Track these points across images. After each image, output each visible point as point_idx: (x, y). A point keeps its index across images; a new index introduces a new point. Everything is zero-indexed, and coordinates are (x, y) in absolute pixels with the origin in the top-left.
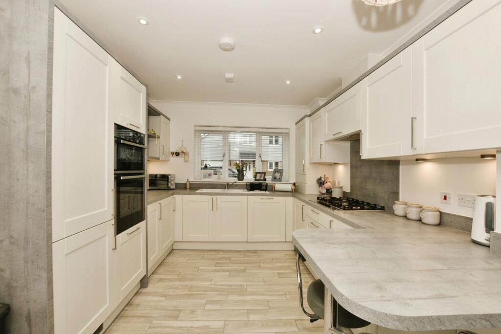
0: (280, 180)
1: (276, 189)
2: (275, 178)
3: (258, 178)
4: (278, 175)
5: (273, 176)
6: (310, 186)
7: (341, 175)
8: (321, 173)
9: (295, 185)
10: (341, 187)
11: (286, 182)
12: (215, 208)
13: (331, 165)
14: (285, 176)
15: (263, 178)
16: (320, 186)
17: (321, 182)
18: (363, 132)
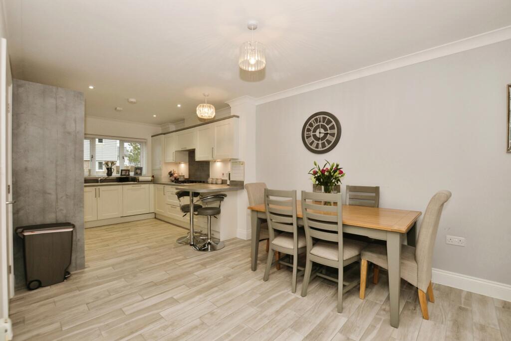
0: (141, 174)
1: (140, 180)
2: (137, 173)
3: (123, 174)
4: (139, 171)
5: (135, 172)
6: (164, 177)
7: (183, 169)
8: (171, 168)
9: (153, 176)
10: (183, 176)
11: (146, 176)
12: (97, 195)
13: (177, 164)
14: (144, 172)
15: (127, 174)
16: (170, 176)
17: (171, 174)
18: (196, 149)
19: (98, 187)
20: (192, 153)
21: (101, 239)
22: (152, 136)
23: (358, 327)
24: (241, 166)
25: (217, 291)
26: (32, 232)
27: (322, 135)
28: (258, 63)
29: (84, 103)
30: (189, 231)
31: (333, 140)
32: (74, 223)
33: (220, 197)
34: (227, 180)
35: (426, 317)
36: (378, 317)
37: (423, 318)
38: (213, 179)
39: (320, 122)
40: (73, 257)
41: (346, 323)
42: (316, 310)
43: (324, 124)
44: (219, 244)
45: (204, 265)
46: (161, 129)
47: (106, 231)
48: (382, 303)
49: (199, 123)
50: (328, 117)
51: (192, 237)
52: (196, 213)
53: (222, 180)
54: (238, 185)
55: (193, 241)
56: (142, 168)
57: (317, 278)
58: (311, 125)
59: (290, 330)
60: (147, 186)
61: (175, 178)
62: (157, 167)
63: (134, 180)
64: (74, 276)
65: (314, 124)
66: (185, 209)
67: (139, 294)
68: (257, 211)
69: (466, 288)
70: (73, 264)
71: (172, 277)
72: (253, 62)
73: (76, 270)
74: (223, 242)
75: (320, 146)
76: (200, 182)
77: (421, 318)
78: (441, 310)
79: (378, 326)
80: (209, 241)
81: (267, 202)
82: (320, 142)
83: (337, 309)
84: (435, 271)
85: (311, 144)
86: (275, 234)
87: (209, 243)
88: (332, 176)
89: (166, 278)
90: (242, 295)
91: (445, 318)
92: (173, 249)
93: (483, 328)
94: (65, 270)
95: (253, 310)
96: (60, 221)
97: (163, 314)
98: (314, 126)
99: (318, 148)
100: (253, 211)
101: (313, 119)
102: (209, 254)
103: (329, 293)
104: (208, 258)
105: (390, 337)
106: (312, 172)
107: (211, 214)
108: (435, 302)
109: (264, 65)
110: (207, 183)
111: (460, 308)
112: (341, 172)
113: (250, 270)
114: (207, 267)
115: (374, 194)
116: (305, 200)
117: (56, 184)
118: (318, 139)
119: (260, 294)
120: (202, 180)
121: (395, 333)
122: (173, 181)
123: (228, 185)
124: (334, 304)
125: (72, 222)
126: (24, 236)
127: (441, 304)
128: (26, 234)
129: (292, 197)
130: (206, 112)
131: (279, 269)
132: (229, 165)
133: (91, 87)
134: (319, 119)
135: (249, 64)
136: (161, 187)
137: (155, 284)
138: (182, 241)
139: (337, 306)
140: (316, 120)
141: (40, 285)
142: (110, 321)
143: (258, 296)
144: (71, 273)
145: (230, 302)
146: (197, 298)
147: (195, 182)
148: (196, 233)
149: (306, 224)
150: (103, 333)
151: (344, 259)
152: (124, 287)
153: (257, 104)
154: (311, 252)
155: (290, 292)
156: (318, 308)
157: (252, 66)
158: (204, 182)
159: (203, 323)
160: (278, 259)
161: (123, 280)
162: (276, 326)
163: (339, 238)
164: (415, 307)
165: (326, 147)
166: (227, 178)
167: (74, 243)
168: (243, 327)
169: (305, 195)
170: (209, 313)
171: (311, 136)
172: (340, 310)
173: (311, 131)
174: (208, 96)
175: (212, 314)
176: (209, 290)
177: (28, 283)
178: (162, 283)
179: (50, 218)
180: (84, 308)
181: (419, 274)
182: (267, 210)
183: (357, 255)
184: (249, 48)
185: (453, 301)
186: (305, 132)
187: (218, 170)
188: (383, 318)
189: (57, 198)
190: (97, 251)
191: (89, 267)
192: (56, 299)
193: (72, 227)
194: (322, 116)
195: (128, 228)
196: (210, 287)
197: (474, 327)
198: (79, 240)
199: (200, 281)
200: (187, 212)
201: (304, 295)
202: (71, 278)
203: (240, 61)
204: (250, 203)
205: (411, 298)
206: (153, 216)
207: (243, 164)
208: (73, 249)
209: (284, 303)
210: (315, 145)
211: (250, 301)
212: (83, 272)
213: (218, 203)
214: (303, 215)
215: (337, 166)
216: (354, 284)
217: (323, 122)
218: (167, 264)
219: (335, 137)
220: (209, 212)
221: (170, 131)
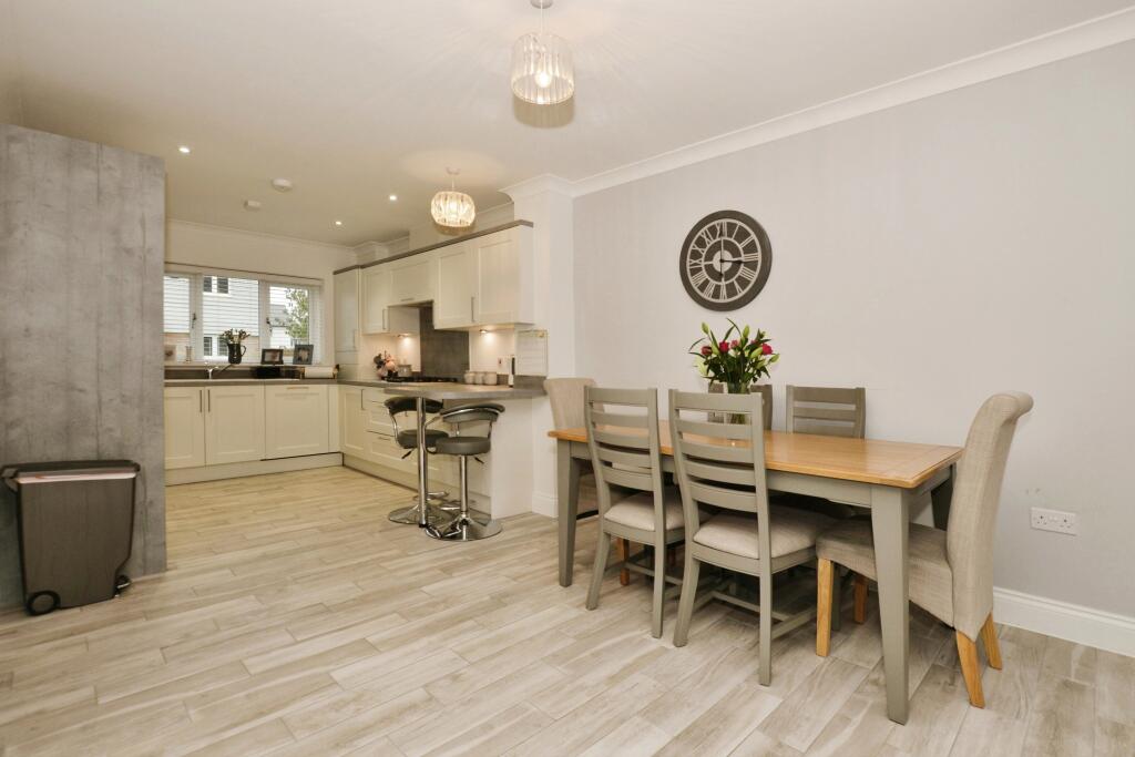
0: (309, 361)
1: (306, 375)
2: (300, 359)
3: (266, 360)
4: (304, 355)
5: (295, 355)
6: (364, 368)
7: (408, 351)
8: (381, 348)
9: (337, 367)
10: (409, 366)
11: (321, 364)
12: (205, 406)
13: (395, 338)
14: (317, 355)
15: (277, 359)
16: (379, 367)
17: (379, 362)
18: (436, 302)
19: (207, 388)
20: (426, 310)
21: (213, 509)
22: (336, 273)
23: (808, 719)
24: (539, 339)
25: (473, 629)
26: (37, 476)
27: (727, 266)
28: (557, 83)
29: (162, 183)
30: (415, 494)
31: (753, 277)
32: (138, 461)
33: (488, 411)
34: (507, 376)
35: (978, 701)
36: (859, 697)
37: (971, 703)
38: (476, 373)
39: (721, 235)
40: (138, 543)
41: (777, 709)
42: (706, 677)
43: (732, 240)
44: (489, 526)
45: (448, 571)
46: (355, 255)
47: (226, 491)
48: (871, 668)
49: (443, 238)
50: (739, 223)
51: (424, 508)
52: (432, 449)
53: (498, 376)
54: (532, 386)
55: (426, 518)
56: (312, 346)
57: (715, 604)
58: (701, 243)
59: (638, 719)
60: (323, 388)
61: (390, 372)
62: (348, 344)
63: (292, 373)
64: (138, 588)
65: (707, 240)
66: (407, 440)
67: (287, 630)
68: (570, 442)
69: (1084, 640)
70: (137, 559)
71: (368, 595)
72: (544, 81)
73: (144, 574)
74: (499, 521)
75: (724, 292)
76: (447, 380)
77: (966, 705)
78: (1017, 687)
79: (858, 719)
80: (464, 516)
81: (593, 420)
82: (723, 283)
83: (757, 677)
84: (1002, 595)
85: (703, 287)
86: (611, 498)
87: (465, 522)
88: (746, 360)
89: (352, 596)
90: (531, 639)
91: (1027, 706)
92: (377, 535)
93: (1118, 731)
94: (119, 570)
95: (553, 673)
96: (105, 457)
97: (338, 675)
98: (708, 246)
99: (718, 298)
100: (561, 441)
101: (706, 228)
102: (463, 546)
103: (742, 640)
104: (458, 554)
105: (884, 744)
106: (699, 349)
107: (466, 451)
108: (1004, 670)
109: (571, 90)
110: (464, 382)
111: (1066, 684)
112: (768, 350)
113: (557, 584)
114: (454, 575)
115: (853, 407)
116: (677, 411)
117: (99, 370)
118: (718, 276)
119: (575, 637)
120: (453, 376)
121: (900, 735)
122: (383, 378)
123: (511, 386)
124: (752, 667)
125: (135, 459)
126: (19, 485)
127: (1017, 674)
128: (24, 480)
129: (646, 405)
130: (454, 211)
131: (627, 583)
132: (514, 339)
133: (184, 150)
134: (718, 228)
135: (537, 89)
136: (356, 390)
137: (326, 610)
138: (401, 518)
139: (759, 672)
140: (713, 230)
141: (57, 604)
142: (211, 687)
143: (571, 641)
144: (133, 580)
145: (499, 653)
146: (424, 641)
147: (436, 380)
148: (433, 497)
149: (682, 470)
150: (191, 712)
151: (774, 554)
152: (254, 613)
153: (574, 194)
154: (696, 538)
155: (648, 636)
156: (713, 673)
157: (544, 90)
158: (455, 381)
159: (431, 699)
160: (622, 558)
161: (252, 597)
162: (605, 709)
163: (759, 504)
164: (953, 679)
165: (736, 294)
166: (506, 370)
167: (138, 509)
168: (527, 710)
169: (679, 401)
170: (448, 676)
171: (700, 269)
172: (767, 679)
173: (700, 256)
174: (457, 174)
175: (455, 678)
176: (454, 624)
177: (27, 597)
178: (344, 607)
179: (84, 448)
180: (155, 656)
181: (956, 593)
182: (592, 440)
183: (809, 548)
184: (532, 47)
185: (1049, 667)
186: (688, 259)
187: (488, 352)
188: (870, 701)
189: (100, 402)
190: (199, 533)
191: (176, 568)
192: (90, 636)
193: (133, 469)
194: (725, 221)
195: (276, 486)
196: (458, 619)
197: (1097, 729)
198: (151, 503)
199: (435, 604)
200: (413, 447)
201: (680, 642)
202: (132, 590)
203: (514, 79)
204: (557, 424)
205: (945, 659)
206: (337, 459)
207: (543, 335)
208: (136, 522)
209: (629, 660)
210: (710, 289)
211: (549, 652)
212: (160, 580)
213: (486, 425)
214: (674, 448)
215: (760, 335)
216: (803, 618)
217: (730, 236)
218: (360, 565)
219: (758, 270)
220: (463, 446)
221: (378, 259)
